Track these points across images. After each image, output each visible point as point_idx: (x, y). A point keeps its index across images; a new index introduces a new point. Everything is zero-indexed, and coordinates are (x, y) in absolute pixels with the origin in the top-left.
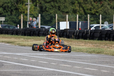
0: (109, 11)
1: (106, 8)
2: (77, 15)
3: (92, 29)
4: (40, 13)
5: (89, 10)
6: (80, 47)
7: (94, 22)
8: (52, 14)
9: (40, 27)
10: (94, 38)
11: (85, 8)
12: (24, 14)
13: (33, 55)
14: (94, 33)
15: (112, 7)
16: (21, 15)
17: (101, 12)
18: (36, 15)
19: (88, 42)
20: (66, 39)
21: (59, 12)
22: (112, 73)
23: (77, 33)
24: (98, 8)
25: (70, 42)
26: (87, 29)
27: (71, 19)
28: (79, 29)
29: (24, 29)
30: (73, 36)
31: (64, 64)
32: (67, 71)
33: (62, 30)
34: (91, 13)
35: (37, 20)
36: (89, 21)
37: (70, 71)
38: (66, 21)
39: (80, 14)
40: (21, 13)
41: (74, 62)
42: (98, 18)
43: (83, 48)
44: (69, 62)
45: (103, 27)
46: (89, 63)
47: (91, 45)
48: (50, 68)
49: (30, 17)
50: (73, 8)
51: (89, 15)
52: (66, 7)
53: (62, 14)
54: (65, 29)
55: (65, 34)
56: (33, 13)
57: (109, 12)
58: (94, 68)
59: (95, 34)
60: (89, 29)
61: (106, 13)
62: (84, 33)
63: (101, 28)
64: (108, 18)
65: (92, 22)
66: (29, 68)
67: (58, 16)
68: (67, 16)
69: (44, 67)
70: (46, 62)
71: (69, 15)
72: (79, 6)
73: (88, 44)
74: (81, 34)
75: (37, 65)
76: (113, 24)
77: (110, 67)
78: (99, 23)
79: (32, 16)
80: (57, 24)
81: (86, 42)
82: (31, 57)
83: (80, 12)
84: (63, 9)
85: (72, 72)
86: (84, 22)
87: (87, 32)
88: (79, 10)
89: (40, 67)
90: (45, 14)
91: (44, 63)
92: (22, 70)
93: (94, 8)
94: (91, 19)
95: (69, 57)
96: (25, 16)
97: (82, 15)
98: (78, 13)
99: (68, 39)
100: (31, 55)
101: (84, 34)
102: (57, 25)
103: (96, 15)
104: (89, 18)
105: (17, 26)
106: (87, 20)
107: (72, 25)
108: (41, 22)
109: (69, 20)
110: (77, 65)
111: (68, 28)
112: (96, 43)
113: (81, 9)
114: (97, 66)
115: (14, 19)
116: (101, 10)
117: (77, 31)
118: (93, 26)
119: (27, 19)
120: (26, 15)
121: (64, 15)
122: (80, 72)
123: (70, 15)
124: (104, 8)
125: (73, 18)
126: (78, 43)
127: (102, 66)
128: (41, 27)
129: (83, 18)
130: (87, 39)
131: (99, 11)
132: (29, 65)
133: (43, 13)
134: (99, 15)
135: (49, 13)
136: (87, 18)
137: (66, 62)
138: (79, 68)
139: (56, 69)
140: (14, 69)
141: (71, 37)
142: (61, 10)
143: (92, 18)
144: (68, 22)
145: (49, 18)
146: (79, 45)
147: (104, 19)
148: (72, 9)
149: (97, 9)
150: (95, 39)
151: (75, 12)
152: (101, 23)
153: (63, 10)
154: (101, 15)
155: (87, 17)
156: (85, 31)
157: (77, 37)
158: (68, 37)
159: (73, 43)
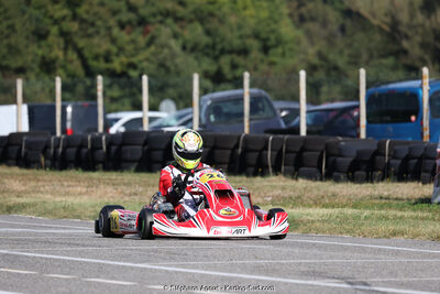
0: (178, 60)
1: (166, 51)
2: (54, 81)
3: (113, 130)
5: (102, 60)
6: (70, 200)
7: (123, 105)
10: (124, 165)
11: (87, 53)
14: (123, 145)
15: (189, 46)
17: (145, 64)
19: (99, 179)
20: (16, 170)
23: (58, 146)
24: (137, 50)
25: (33, 184)
26: (96, 130)
27: (36, 93)
28: (64, 130)
30: (43, 159)
31: (10, 268)
34: (108, 70)
36: (100, 101)
38: (14, 102)
39: (68, 76)
41: (46, 259)
42: (135, 90)
43: (81, 205)
44: (27, 257)
45: (155, 124)
46: (105, 259)
47: (110, 189)
50: (40, 52)
52: (13, 50)
54: (12, 135)
55: (13, 150)
57: (176, 66)
58: (124, 279)
59: (124, 148)
60: (101, 129)
61: (168, 70)
62: (83, 145)
63: (146, 127)
64: (174, 86)
65: (114, 103)
68: (20, 83)
71: (27, 80)
72: (62, 45)
73: (102, 186)
74: (72, 151)
76: (189, 110)
78: (138, 107)
81: (91, 179)
83: (70, 67)
84: (4, 58)
86: (82, 106)
87: (96, 141)
88: (66, 60)
93: (121, 49)
94: (109, 93)
95: (30, 240)
97: (76, 79)
98: (60, 71)
99: (25, 171)
101: (84, 151)
103: (129, 77)
104: (100, 87)
106: (94, 98)
107: (40, 116)
109: (24, 101)
110: (59, 270)
111: (25, 128)
112: (128, 184)
113: (73, 56)
114: (132, 268)
116: (147, 59)
117: (59, 139)
118: (117, 120)
121: (7, 82)
123: (33, 78)
124: (159, 50)
125: (43, 89)
126: (62, 185)
127: (151, 269)
129: (80, 88)
130: (94, 169)
131: (141, 61)
134: (140, 76)
136: (93, 91)
137: (17, 256)
138: (67, 280)
141: (34, 162)
143: (116, 88)
144: (24, 108)
146: (67, 194)
147: (159, 92)
148: (38, 60)
149: (133, 56)
150: (128, 169)
151: (48, 67)
152: (146, 105)
153: (5, 63)
154: (150, 76)
155: (94, 86)
156: (89, 137)
157: (57, 163)
158: (25, 162)
159: (44, 186)
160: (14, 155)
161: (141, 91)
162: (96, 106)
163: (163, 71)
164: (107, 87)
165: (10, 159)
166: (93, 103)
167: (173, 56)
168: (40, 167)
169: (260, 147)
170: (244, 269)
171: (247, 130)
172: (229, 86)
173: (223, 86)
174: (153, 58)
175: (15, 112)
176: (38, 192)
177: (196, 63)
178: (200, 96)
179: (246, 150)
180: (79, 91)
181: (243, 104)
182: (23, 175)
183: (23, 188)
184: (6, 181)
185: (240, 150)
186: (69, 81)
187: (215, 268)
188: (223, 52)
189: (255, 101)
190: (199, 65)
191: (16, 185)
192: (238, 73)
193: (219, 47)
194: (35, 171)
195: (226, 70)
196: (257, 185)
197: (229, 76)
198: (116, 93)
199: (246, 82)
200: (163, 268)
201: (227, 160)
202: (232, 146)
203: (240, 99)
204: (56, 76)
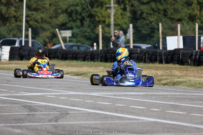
2: (195, 25)
4: (132, 22)
6: (202, 80)
8: (153, 23)
9: (132, 47)
12: (104, 25)
13: (120, 96)
16: (98, 26)
18: (125, 26)
20: (177, 66)
21: (164, 19)
23: (197, 55)
25: (185, 72)
27: (186, 31)
28: (199, 48)
29: (104, 51)
30: (190, 61)
32: (179, 122)
33: (170, 51)
35: (128, 35)
37: (185, 122)
38: (177, 35)
39: (202, 23)
40: (99, 22)
41: (191, 107)
44: (182, 106)
48: (150, 117)
49: (115, 29)
50: (189, 12)
52: (176, 11)
53: (170, 22)
54: (175, 50)
55: (176, 57)
56: (119, 22)
66: (112, 117)
67: (162, 26)
68: (179, 26)
69: (138, 115)
70: (142, 106)
71: (182, 24)
72: (199, 9)
75: (127, 113)
79: (119, 27)
80: (161, 40)
82: (117, 99)
83: (202, 18)
84: (172, 14)
85: (188, 123)
88: (200, 15)
89: (132, 115)
90: (141, 24)
91: (139, 109)
92: (101, 121)
95: (183, 98)
96: (106, 29)
98: (198, 20)
99: (181, 66)
100: (117, 96)
102: (161, 43)
105: (93, 46)
107: (189, 41)
108: (133, 37)
109: (181, 34)
110: (197, 112)
111: (181, 46)
115: (87, 34)
117: (197, 51)
119: (110, 33)
120: (109, 25)
121: (173, 25)
122: (202, 124)
123: (185, 24)
125: (190, 29)
126: (199, 73)
128: (134, 47)
132: (113, 112)
133: (137, 22)
135: (148, 22)
138: (200, 117)
139: (159, 118)
140: (87, 120)
141: (186, 62)
142: (168, 16)
144: (181, 38)
145: (149, 30)
146: (201, 77)
148: (188, 15)
151: (192, 19)
153: (172, 16)
157: (196, 63)
158: (181, 62)
159: (190, 73)
160: (176, 60)
165: (174, 61)
168: (188, 64)
175: (177, 39)
176: (187, 76)
182: (180, 68)
183: (180, 74)
184: (173, 71)
186: (202, 25)
191: (177, 73)
194: (186, 66)
204: (196, 23)
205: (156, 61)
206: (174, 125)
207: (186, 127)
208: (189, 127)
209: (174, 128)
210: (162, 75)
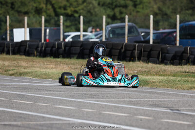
0: (96, 10)
1: (91, 5)
2: (41, 18)
3: (67, 40)
5: (62, 9)
6: (47, 71)
7: (71, 29)
8: (1, 16)
10: (71, 55)
11: (56, 6)
14: (71, 46)
15: (101, 3)
17: (81, 11)
19: (60, 62)
20: (24, 57)
21: (12, 12)
22: (100, 114)
23: (43, 47)
24: (78, 5)
25: (31, 63)
26: (60, 40)
27: (33, 23)
28: (45, 40)
30: (35, 53)
31: (21, 100)
32: (25, 111)
33: (17, 43)
34: (65, 13)
36: (62, 27)
37: (31, 111)
38: (23, 27)
39: (47, 16)
41: (37, 96)
42: (77, 22)
43: (52, 73)
44: (28, 95)
45: (86, 37)
46: (63, 97)
47: (65, 66)
50: (35, 5)
51: (62, 17)
52: (23, 4)
53: (16, 14)
54: (22, 41)
55: (22, 48)
57: (95, 12)
58: (71, 106)
59: (72, 48)
60: (62, 40)
61: (91, 14)
62: (53, 46)
63: (82, 39)
64: (94, 21)
65: (68, 28)
67: (10, 18)
68: (26, 19)
71: (29, 17)
72: (45, 2)
73: (62, 65)
74: (49, 49)
76: (101, 32)
77: (97, 102)
78: (79, 30)
80: (8, 32)
81: (57, 61)
83: (48, 12)
84: (19, 7)
85: (34, 112)
86: (54, 29)
87: (60, 45)
88: (46, 9)
93: (71, 4)
94: (65, 24)
95: (30, 88)
97: (51, 17)
98: (44, 14)
99: (28, 58)
101: (54, 49)
102: (8, 35)
103: (74, 17)
104: (62, 21)
106: (59, 26)
107: (35, 33)
109: (28, 27)
110: (42, 101)
111: (28, 38)
112: (74, 64)
113: (50, 7)
114: (75, 101)
116: (83, 9)
117: (43, 43)
118: (69, 36)
121: (20, 18)
122: (47, 113)
123: (32, 17)
124: (88, 5)
125: (36, 22)
126: (44, 64)
127: (83, 102)
129: (53, 21)
130: (58, 58)
131: (80, 10)
134: (79, 17)
136: (58, 23)
137: (24, 95)
138: (46, 106)
139: (7, 107)
141: (32, 54)
142: (16, 9)
143: (68, 21)
144: (28, 30)
146: (46, 68)
147: (87, 23)
148: (34, 8)
149: (76, 7)
150: (73, 57)
151: (39, 12)
152: (82, 29)
153: (19, 9)
154: (83, 16)
155: (59, 20)
156: (56, 43)
157: (42, 54)
158: (28, 54)
159: (36, 64)
160: (23, 50)
161: (79, 23)
162: (60, 29)
163: (89, 14)
164: (64, 21)
165: (21, 52)
166: (58, 28)
167: (94, 8)
168: (34, 56)
169: (132, 49)
170: (124, 102)
171: (126, 41)
172: (119, 21)
173: (116, 21)
174: (85, 9)
175: (24, 31)
176: (33, 67)
177: (104, 11)
178: (106, 26)
179: (126, 50)
180: (52, 23)
181: (125, 30)
182: (27, 59)
183: (27, 65)
184: (19, 62)
185: (123, 50)
186: (48, 18)
187: (112, 102)
188: (116, 6)
189: (130, 28)
190: (106, 12)
191: (24, 64)
192: (123, 16)
193: (114, 4)
194: (32, 57)
195: (117, 14)
196: (130, 65)
197: (119, 17)
198: (68, 23)
199: (127, 20)
200: (88, 101)
201: (117, 54)
202: (120, 48)
203: (124, 27)
204: (42, 16)
205: (4, 53)
206: (21, 113)
207: (32, 115)
208: (35, 116)
209: (21, 117)
210: (9, 66)
